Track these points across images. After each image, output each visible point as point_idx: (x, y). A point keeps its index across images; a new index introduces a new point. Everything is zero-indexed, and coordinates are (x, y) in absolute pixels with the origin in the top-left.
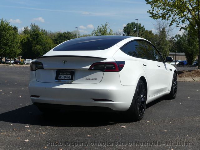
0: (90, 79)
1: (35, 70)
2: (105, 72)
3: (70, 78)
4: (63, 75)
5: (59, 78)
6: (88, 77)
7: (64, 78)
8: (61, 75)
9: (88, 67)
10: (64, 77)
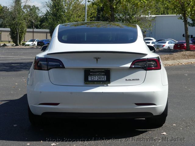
0: (130, 80)
1: (48, 70)
2: (147, 71)
3: (105, 79)
4: (95, 75)
5: (89, 80)
6: (128, 77)
7: (96, 80)
8: (92, 75)
9: (129, 65)
10: (96, 78)
